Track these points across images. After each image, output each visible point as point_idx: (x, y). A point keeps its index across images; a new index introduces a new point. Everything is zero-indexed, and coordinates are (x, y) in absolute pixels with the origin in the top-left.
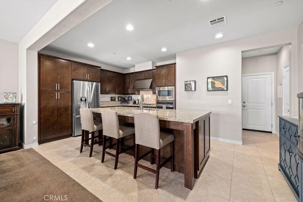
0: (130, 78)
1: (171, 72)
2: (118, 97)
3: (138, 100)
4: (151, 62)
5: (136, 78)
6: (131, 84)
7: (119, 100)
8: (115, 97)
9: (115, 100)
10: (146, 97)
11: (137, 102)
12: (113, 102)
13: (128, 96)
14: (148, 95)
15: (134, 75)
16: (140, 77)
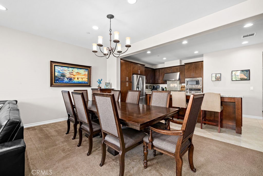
0: (159, 72)
1: (199, 67)
2: (150, 86)
3: (166, 88)
4: (179, 60)
5: (165, 72)
6: (160, 76)
7: (150, 88)
8: (148, 86)
9: (148, 88)
10: (172, 86)
11: (165, 89)
12: (147, 89)
13: (156, 85)
14: (174, 85)
15: (163, 70)
16: (169, 71)
